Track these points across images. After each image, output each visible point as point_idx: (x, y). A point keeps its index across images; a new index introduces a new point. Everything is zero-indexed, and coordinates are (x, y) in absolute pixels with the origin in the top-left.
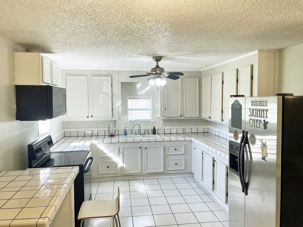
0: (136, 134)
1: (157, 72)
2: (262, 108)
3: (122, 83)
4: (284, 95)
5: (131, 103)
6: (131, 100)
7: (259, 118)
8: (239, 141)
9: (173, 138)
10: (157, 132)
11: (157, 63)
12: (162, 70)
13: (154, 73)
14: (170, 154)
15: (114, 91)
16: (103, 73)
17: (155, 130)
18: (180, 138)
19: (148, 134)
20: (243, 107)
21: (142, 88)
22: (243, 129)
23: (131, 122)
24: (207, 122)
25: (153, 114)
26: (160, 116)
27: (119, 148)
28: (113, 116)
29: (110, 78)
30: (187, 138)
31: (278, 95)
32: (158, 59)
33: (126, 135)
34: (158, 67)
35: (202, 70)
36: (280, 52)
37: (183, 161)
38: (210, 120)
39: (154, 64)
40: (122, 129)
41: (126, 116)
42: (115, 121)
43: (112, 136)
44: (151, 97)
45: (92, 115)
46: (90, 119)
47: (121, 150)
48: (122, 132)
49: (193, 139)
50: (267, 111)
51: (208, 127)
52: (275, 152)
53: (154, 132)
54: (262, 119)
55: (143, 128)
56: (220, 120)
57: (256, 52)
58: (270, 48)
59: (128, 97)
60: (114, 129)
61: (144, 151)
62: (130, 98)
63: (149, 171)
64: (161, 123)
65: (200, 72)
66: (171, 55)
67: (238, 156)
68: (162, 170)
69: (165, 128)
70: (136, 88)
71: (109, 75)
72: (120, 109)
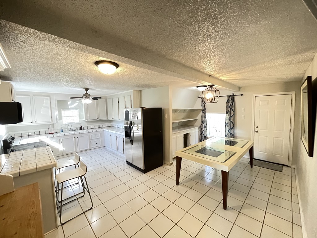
0: (69, 130)
1: (87, 96)
2: (136, 112)
3: (58, 101)
4: (143, 108)
5: (64, 113)
6: (64, 111)
7: (135, 116)
8: (128, 126)
9: (94, 130)
10: (83, 129)
11: (86, 92)
12: (90, 95)
13: (85, 96)
14: (92, 139)
15: (52, 106)
16: (43, 94)
17: (82, 127)
18: (98, 130)
19: (78, 130)
20: (129, 113)
21: (72, 104)
22: (130, 121)
23: (66, 124)
24: (111, 121)
25: (80, 119)
26: (85, 120)
27: (60, 140)
28: (52, 121)
29: (48, 98)
30: (102, 130)
31: (141, 107)
32: (87, 90)
33: (62, 132)
34: (87, 93)
35: (107, 96)
36: (141, 91)
37: (100, 141)
38: (112, 120)
39: (85, 92)
40: (59, 129)
41: (61, 121)
42: (53, 124)
43: (52, 133)
44: (78, 109)
45: (36, 121)
46: (34, 124)
47: (62, 141)
48: (59, 131)
49: (105, 130)
50: (138, 113)
51: (111, 123)
52: (141, 131)
53: (81, 129)
54: (137, 116)
55: (74, 127)
56: (118, 119)
57: (132, 90)
58: (137, 89)
59: (62, 109)
60: (53, 129)
61: (76, 139)
62: (63, 110)
63: (81, 150)
64: (85, 123)
65: (106, 97)
66: (93, 88)
67: (129, 131)
68: (88, 148)
69: (88, 126)
70: (68, 103)
71: (48, 95)
72: (58, 117)
